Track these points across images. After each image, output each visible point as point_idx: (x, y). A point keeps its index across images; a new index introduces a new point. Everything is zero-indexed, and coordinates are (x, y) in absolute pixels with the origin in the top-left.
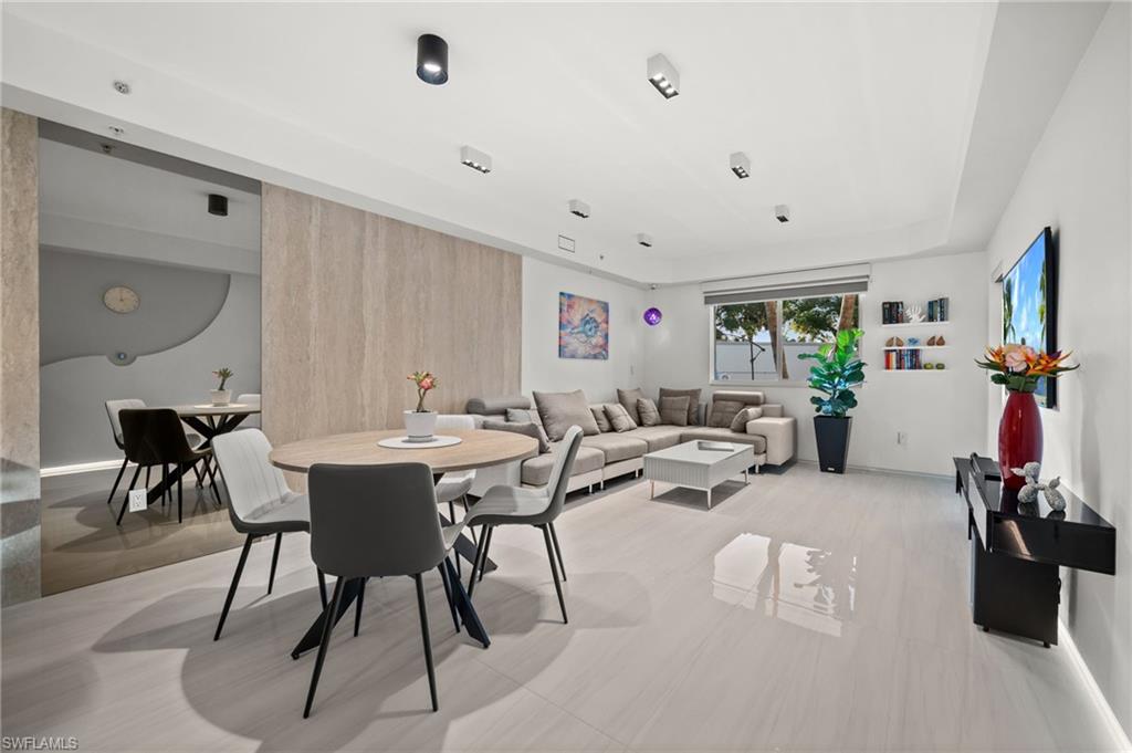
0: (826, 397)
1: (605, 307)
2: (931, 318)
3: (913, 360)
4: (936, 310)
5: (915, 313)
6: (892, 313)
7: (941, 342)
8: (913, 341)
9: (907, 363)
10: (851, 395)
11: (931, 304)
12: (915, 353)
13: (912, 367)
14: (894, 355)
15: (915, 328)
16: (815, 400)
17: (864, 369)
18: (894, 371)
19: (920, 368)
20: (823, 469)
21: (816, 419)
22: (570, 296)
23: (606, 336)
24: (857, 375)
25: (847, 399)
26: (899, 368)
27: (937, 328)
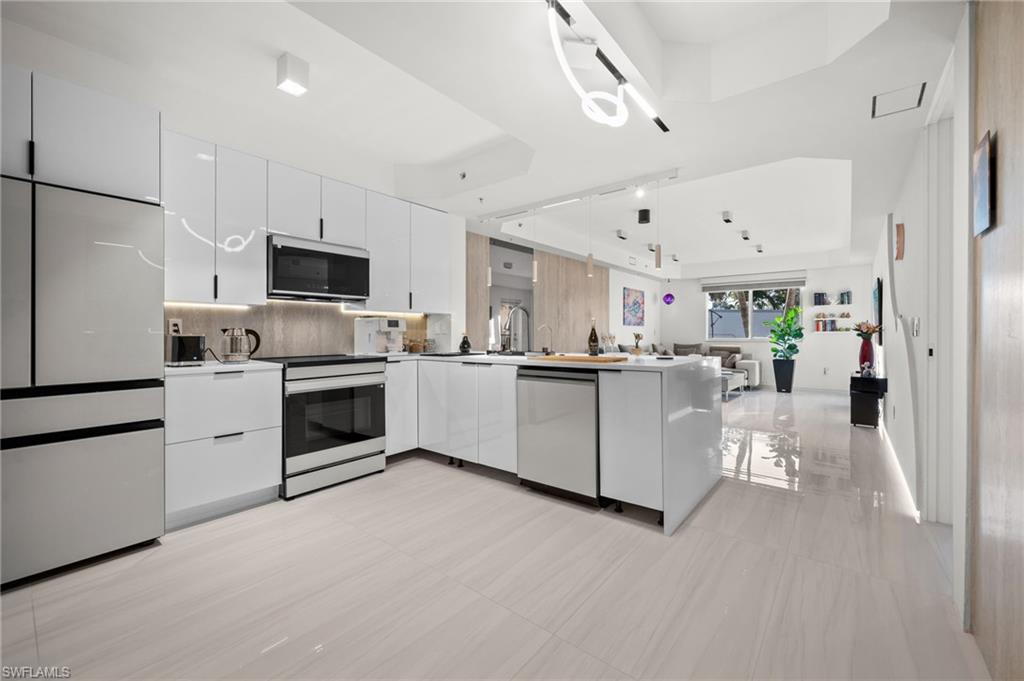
0: (780, 348)
1: (643, 294)
2: (842, 303)
3: (832, 326)
4: (845, 297)
5: (833, 299)
6: (819, 299)
7: (848, 316)
8: (833, 315)
9: (829, 327)
10: (795, 346)
11: (842, 295)
12: (833, 322)
13: (832, 330)
14: (821, 323)
15: (833, 308)
16: (774, 350)
17: (803, 331)
18: (821, 332)
19: (837, 330)
20: (779, 390)
21: (774, 361)
22: (629, 290)
23: (643, 312)
24: (799, 334)
25: (793, 348)
26: (825, 330)
27: (845, 308)
